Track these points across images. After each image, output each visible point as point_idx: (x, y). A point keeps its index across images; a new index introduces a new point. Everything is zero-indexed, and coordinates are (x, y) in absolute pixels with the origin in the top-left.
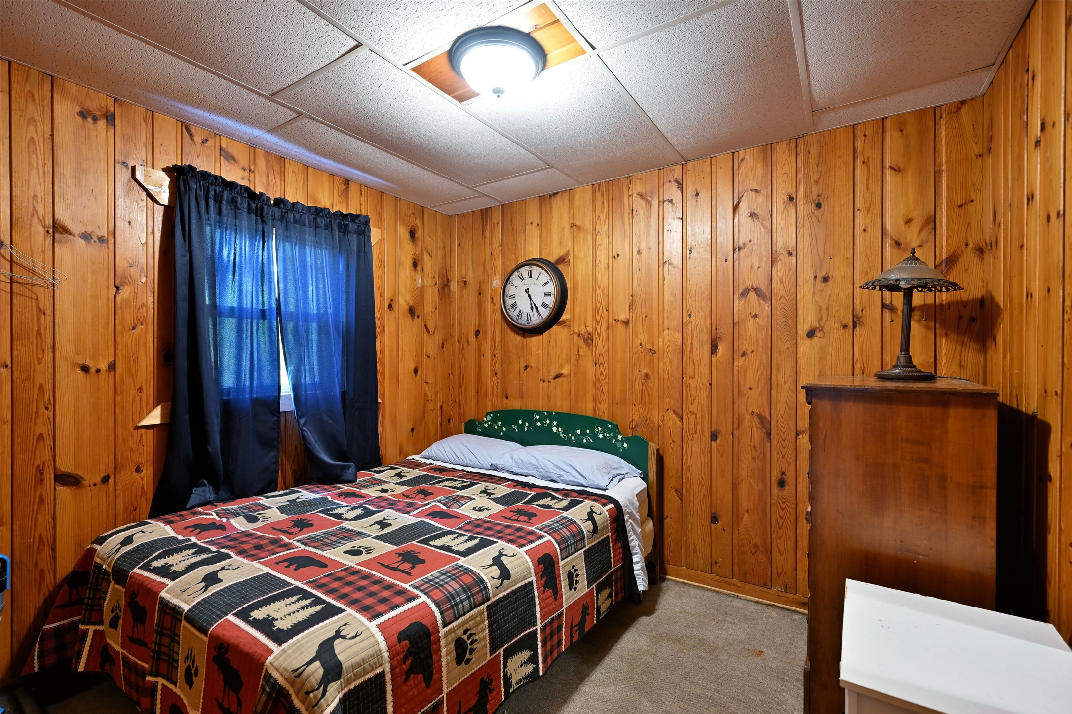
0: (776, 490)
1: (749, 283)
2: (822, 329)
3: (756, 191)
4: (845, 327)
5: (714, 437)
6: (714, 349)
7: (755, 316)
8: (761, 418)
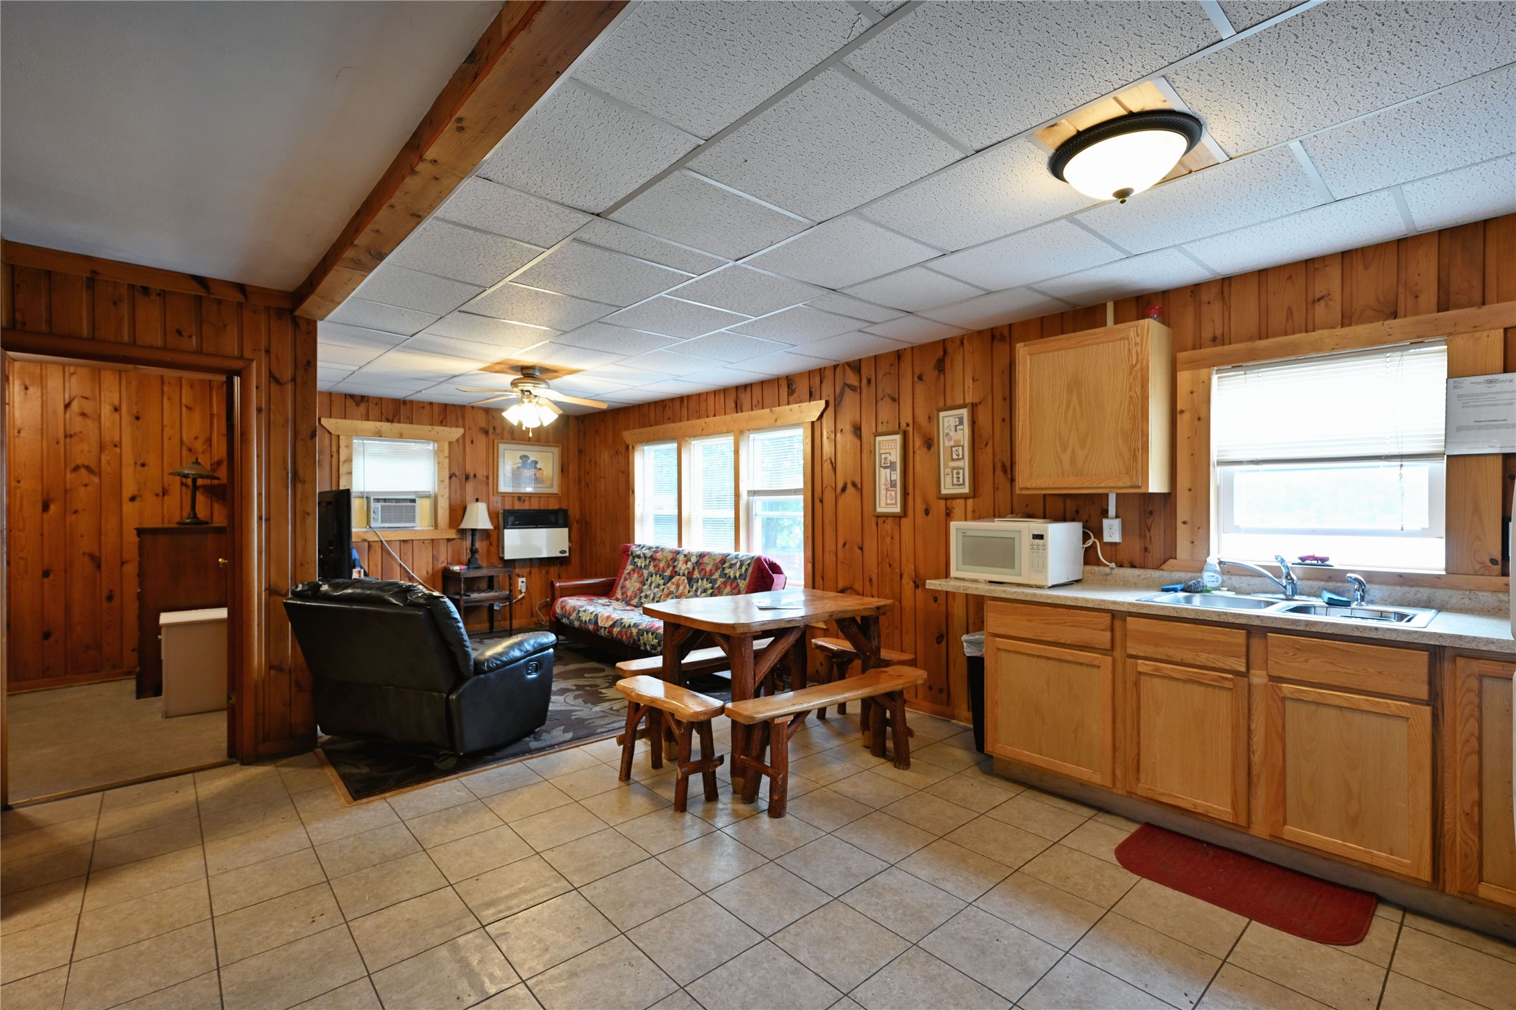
0: (105, 604)
1: (79, 462)
2: (141, 496)
3: (86, 398)
4: (157, 495)
5: (46, 574)
6: (46, 507)
7: (86, 485)
8: (92, 556)
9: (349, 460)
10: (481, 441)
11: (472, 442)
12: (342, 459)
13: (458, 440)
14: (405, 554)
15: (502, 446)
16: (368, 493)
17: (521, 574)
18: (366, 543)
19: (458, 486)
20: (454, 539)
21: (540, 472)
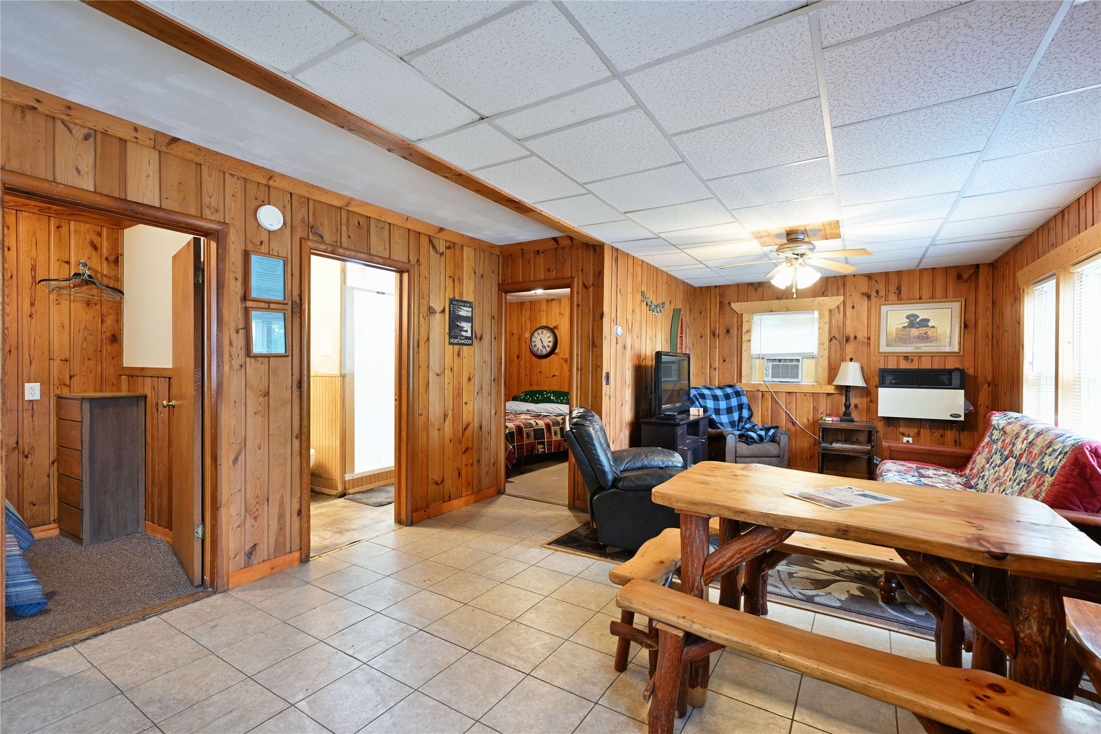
9: (749, 331)
10: (863, 305)
11: (853, 307)
12: (744, 331)
13: (838, 307)
14: (790, 403)
15: (884, 309)
16: (763, 355)
17: (907, 434)
18: (760, 393)
19: (839, 347)
20: (833, 394)
21: (932, 329)
